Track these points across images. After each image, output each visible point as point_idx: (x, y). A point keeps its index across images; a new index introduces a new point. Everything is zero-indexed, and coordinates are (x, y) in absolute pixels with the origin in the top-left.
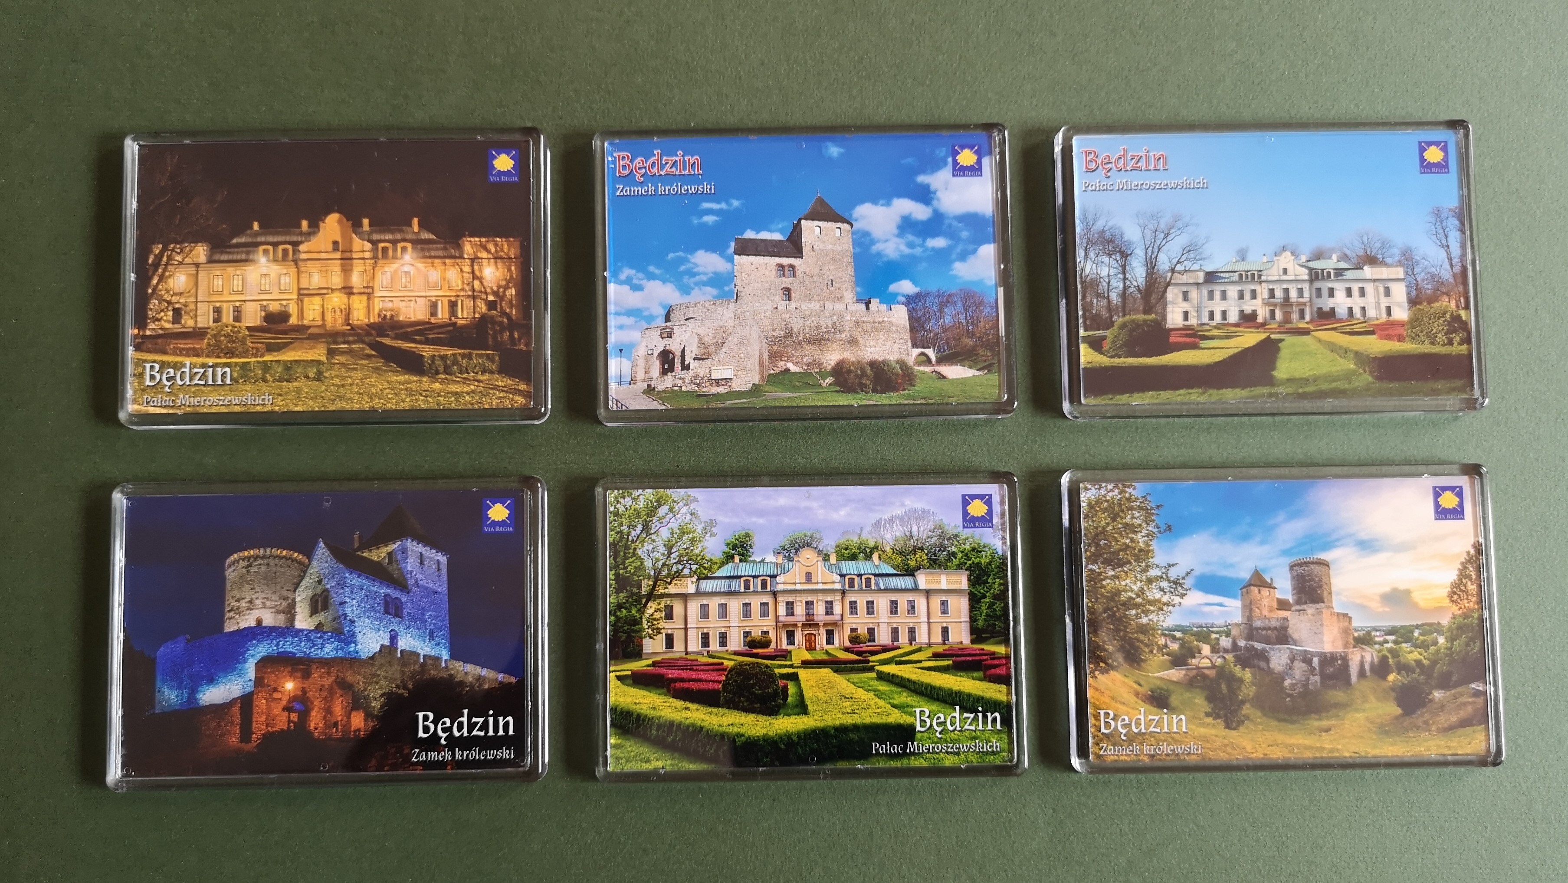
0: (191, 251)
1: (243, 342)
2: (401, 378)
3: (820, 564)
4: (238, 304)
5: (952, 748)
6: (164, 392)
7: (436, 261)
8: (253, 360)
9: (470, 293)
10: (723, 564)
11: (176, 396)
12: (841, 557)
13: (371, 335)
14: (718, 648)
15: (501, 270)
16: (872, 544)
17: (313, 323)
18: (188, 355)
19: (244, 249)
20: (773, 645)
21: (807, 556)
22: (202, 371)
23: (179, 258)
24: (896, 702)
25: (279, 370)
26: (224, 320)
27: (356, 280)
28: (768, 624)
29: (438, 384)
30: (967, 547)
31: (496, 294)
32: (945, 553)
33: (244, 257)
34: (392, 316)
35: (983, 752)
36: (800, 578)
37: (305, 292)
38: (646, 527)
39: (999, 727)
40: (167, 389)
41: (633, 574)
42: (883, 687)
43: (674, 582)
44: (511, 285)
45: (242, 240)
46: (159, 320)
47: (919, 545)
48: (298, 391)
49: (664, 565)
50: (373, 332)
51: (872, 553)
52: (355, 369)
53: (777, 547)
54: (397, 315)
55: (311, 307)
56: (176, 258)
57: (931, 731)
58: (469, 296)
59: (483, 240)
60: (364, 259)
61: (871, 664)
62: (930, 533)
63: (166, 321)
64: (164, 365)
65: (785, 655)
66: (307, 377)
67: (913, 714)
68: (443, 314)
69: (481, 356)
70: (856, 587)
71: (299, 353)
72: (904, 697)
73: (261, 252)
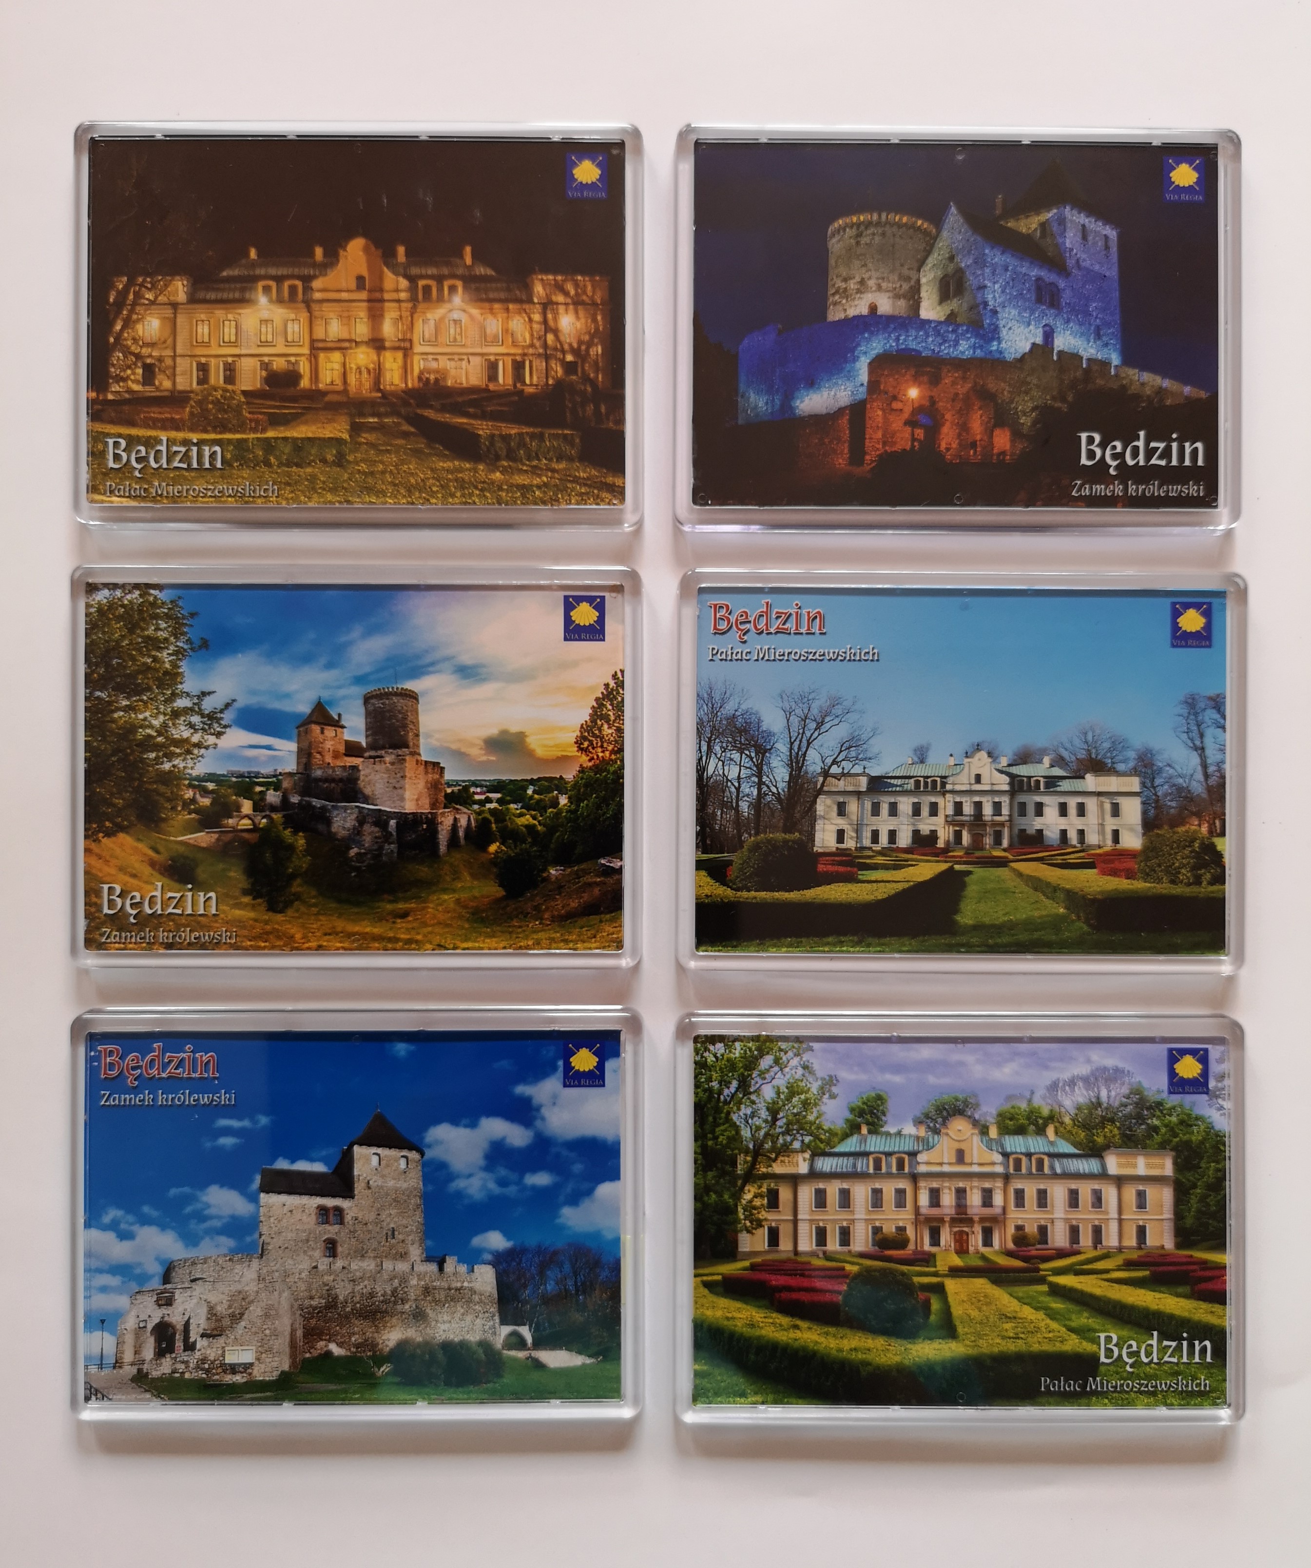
0: (166, 286)
1: (238, 410)
2: (448, 464)
3: (976, 1139)
4: (230, 360)
5: (1147, 1386)
6: (133, 478)
7: (497, 306)
8: (252, 436)
9: (541, 351)
10: (846, 1136)
11: (150, 483)
12: (1004, 1130)
13: (410, 404)
14: (838, 1248)
15: (583, 320)
16: (1045, 1112)
17: (331, 388)
18: (164, 428)
19: (238, 285)
20: (911, 1246)
21: (959, 1127)
22: (183, 449)
23: (150, 296)
24: (1073, 1324)
25: (287, 451)
26: (212, 381)
27: (388, 329)
28: (905, 1217)
29: (498, 474)
30: (1174, 1119)
31: (575, 352)
32: (1143, 1127)
33: (237, 295)
34: (437, 380)
35: (1186, 1392)
36: (949, 1156)
37: (320, 345)
38: (744, 1085)
39: (1209, 1359)
40: (137, 474)
41: (727, 1146)
42: (1057, 1305)
43: (781, 1158)
44: (596, 340)
45: (236, 272)
46: (125, 379)
47: (1109, 1116)
48: (313, 479)
49: (767, 1135)
50: (412, 401)
51: (1045, 1125)
52: (388, 451)
53: (918, 1113)
54: (445, 379)
55: (329, 366)
56: (147, 296)
57: (1120, 1363)
58: (539, 355)
59: (559, 278)
60: (399, 301)
61: (1042, 1273)
62: (1124, 1100)
63: (133, 381)
64: (132, 441)
65: (928, 1259)
66: (324, 461)
67: (1096, 1341)
68: (505, 378)
69: (556, 437)
70: (1024, 1171)
71: (314, 428)
72: (1084, 1319)
73: (260, 289)
